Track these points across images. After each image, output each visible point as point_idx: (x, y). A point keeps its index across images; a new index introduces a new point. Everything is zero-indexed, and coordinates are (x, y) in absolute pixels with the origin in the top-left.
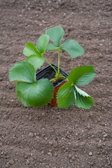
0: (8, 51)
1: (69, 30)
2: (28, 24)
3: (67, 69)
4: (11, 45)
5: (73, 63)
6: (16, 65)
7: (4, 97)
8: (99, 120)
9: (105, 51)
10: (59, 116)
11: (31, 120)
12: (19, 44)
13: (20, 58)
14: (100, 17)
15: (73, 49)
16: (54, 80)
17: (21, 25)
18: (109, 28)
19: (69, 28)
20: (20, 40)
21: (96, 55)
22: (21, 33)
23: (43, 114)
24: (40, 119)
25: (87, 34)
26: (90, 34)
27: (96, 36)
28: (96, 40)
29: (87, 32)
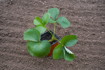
0: (22, 19)
1: (61, 9)
2: (35, 3)
3: (58, 33)
4: (24, 15)
5: (62, 30)
6: (29, 30)
7: (18, 48)
8: (76, 67)
9: (82, 24)
10: (52, 63)
11: (34, 64)
12: (29, 15)
13: (29, 24)
14: (80, 3)
15: (64, 22)
16: (51, 40)
17: (31, 3)
18: (85, 10)
19: (61, 7)
20: (30, 12)
21: (76, 26)
22: (31, 8)
23: (42, 61)
24: (40, 63)
25: (72, 12)
26: (73, 12)
27: (77, 14)
28: (77, 17)
29: (72, 11)
